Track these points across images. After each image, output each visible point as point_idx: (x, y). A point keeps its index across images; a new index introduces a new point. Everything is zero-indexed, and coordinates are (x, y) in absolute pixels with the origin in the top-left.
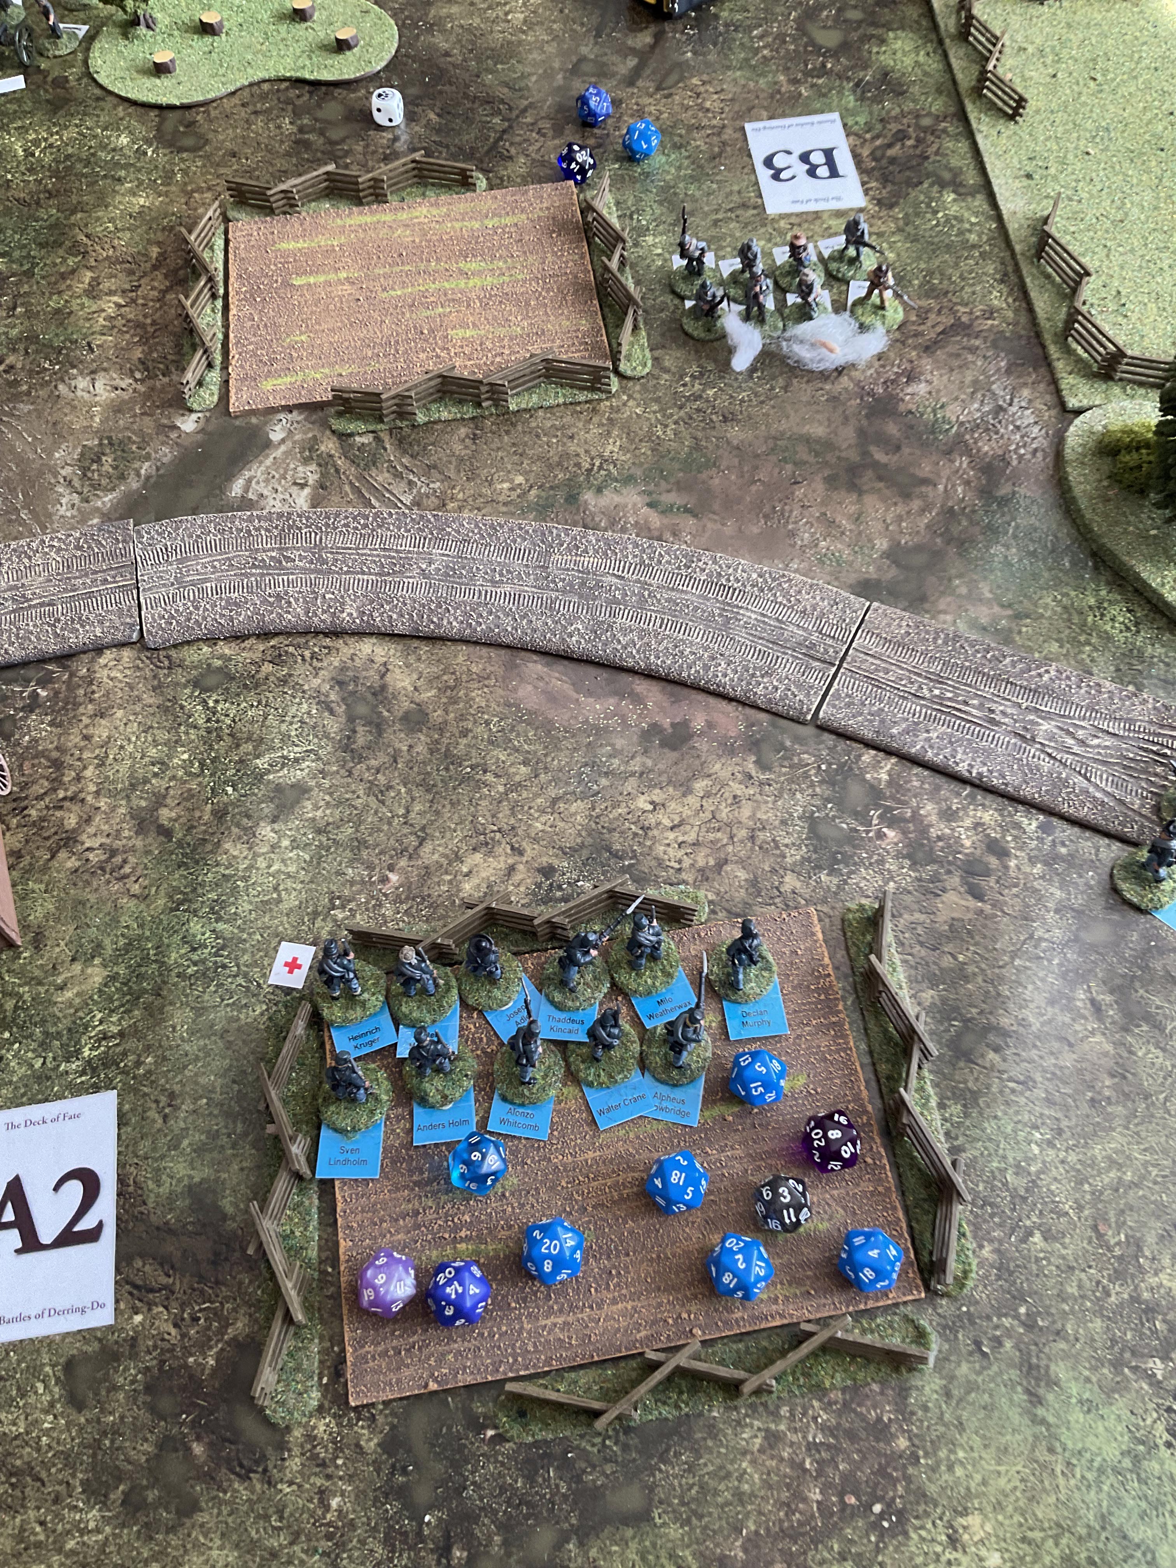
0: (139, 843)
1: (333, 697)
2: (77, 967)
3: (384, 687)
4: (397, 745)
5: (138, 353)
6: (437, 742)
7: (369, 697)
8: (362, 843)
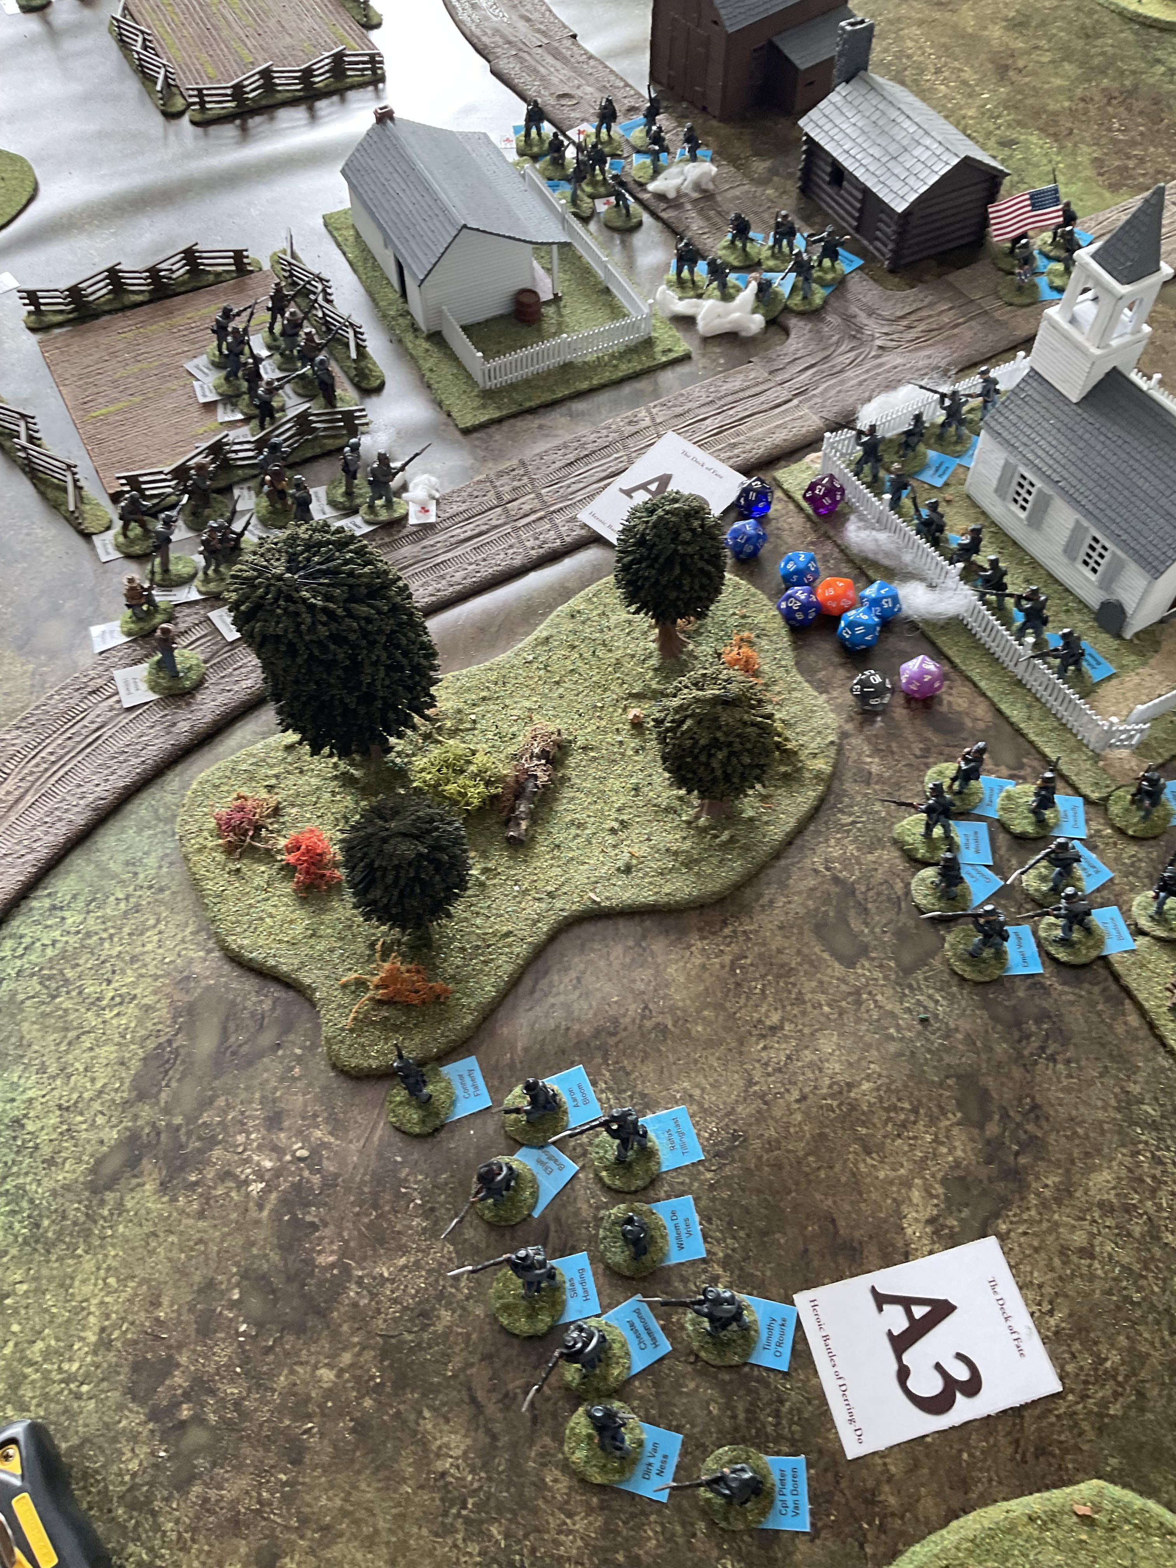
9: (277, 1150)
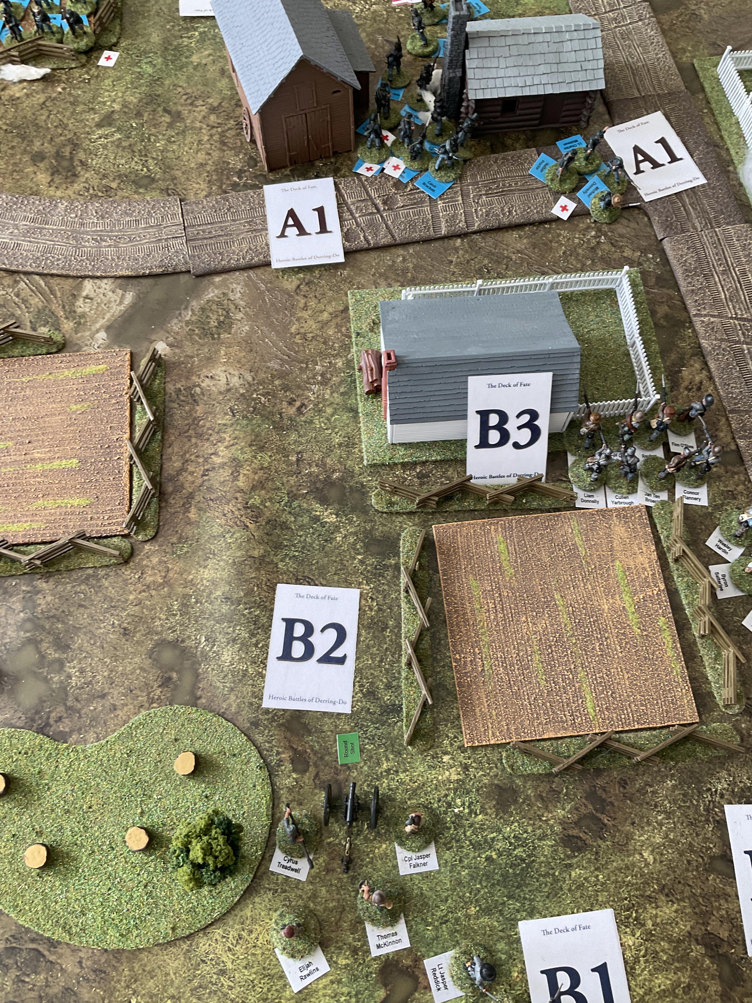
0: (180, 108)
1: (79, 168)
2: (204, 62)
3: (52, 174)
4: (49, 146)
5: (200, 410)
6: (28, 145)
7: (61, 170)
8: (72, 104)
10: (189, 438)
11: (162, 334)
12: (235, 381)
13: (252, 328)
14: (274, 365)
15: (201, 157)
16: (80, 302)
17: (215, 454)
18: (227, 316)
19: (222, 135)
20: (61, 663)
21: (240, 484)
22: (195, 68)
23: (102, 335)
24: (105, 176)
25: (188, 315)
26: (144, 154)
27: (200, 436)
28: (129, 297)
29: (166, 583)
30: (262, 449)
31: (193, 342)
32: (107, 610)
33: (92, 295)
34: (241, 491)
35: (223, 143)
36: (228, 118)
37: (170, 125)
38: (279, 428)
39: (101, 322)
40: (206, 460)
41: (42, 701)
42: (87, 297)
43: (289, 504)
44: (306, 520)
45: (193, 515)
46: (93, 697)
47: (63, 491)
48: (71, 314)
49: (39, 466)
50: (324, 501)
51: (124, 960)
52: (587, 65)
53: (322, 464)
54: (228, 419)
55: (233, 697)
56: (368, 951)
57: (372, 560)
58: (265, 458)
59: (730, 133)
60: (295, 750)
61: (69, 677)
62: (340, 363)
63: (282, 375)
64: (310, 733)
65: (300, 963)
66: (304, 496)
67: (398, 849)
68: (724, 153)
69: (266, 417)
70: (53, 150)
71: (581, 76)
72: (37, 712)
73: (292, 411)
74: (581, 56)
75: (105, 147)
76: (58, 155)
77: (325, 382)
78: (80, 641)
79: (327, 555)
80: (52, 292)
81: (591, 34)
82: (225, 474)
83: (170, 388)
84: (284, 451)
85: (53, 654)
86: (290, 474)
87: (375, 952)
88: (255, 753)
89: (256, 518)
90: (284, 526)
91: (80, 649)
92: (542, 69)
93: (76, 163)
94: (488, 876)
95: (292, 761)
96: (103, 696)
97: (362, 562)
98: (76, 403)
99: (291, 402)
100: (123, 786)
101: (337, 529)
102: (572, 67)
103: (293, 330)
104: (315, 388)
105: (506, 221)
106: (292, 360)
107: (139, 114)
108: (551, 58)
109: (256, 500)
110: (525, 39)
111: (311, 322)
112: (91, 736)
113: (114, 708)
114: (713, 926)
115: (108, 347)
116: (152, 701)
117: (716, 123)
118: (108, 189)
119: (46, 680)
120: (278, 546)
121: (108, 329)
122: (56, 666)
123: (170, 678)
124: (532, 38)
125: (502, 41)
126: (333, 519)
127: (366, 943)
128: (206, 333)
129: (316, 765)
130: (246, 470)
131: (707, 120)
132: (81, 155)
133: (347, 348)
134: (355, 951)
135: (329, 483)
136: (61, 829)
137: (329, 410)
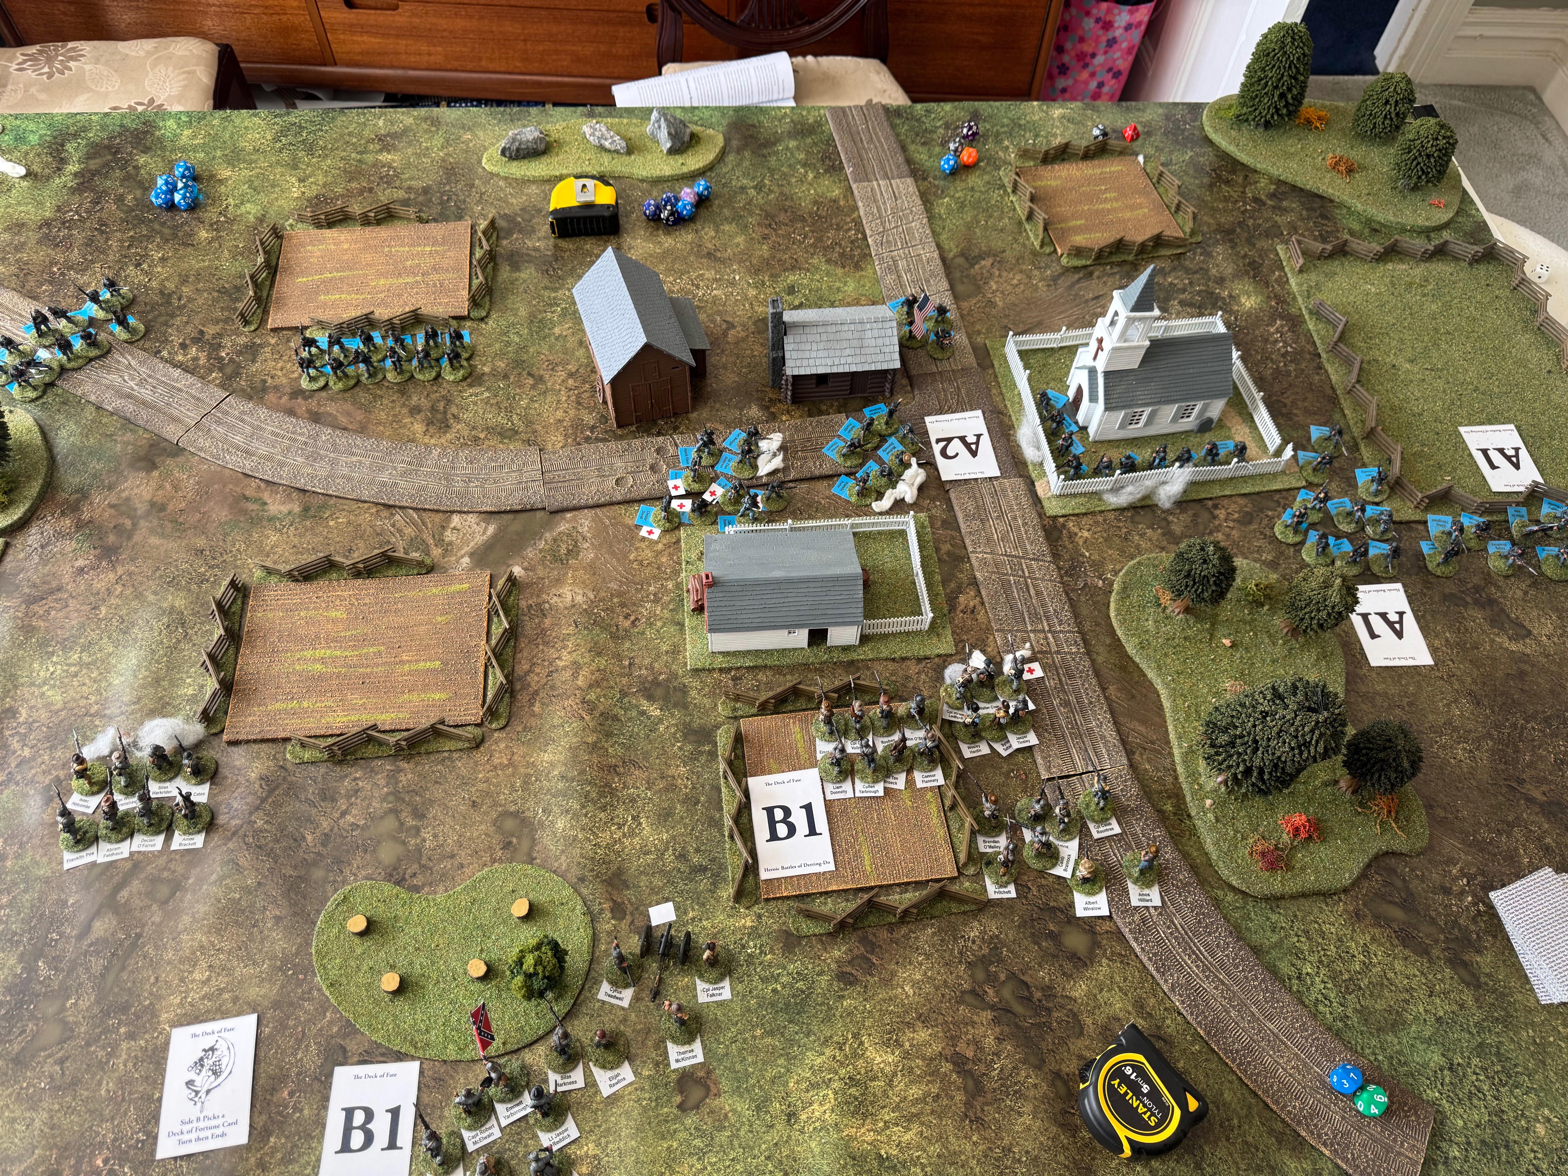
0: (542, 372)
1: (452, 421)
2: (564, 333)
3: (428, 425)
4: (425, 401)
5: (547, 622)
6: (407, 400)
7: (435, 422)
9: (1462, 893)
10: (537, 645)
11: (518, 559)
12: (579, 599)
13: (596, 556)
14: (614, 585)
15: (559, 414)
16: (448, 533)
17: (559, 658)
18: (576, 546)
19: (578, 396)
20: (418, 830)
21: (579, 683)
22: (557, 339)
23: (466, 560)
24: (474, 428)
25: (542, 545)
26: (509, 410)
27: (546, 643)
28: (491, 529)
29: (511, 764)
30: (599, 654)
31: (545, 567)
32: (459, 787)
33: (459, 526)
34: (580, 688)
35: (579, 403)
36: (584, 382)
37: (533, 387)
38: (615, 637)
39: (466, 549)
40: (551, 664)
41: (399, 860)
42: (454, 528)
43: (620, 700)
44: (634, 713)
45: (537, 709)
46: (444, 857)
47: (426, 688)
48: (440, 542)
49: (407, 667)
50: (650, 698)
51: (460, 1070)
52: (885, 349)
53: (650, 668)
54: (571, 629)
55: (563, 858)
56: (668, 1065)
57: (689, 747)
58: (602, 662)
59: (1013, 403)
60: (614, 902)
61: (424, 840)
62: (670, 585)
63: (620, 594)
64: (628, 887)
65: (610, 1074)
66: (634, 694)
67: (698, 982)
68: (1006, 420)
69: (604, 629)
70: (429, 405)
71: (880, 357)
72: (395, 869)
73: (627, 624)
74: (880, 342)
75: (475, 404)
76: (433, 409)
77: (656, 601)
78: (433, 811)
79: (650, 742)
80: (424, 523)
81: (887, 325)
82: (567, 675)
83: (523, 604)
84: (619, 657)
85: (411, 822)
86: (622, 675)
87: (674, 1065)
88: (580, 902)
89: (591, 711)
90: (616, 718)
91: (435, 818)
92: (848, 352)
93: (449, 416)
94: (773, 1005)
95: (612, 911)
96: (453, 856)
97: (680, 748)
98: (441, 615)
99: (627, 617)
100: (466, 928)
101: (661, 721)
102: (872, 350)
103: (632, 557)
104: (648, 605)
105: (817, 473)
106: (629, 582)
107: (506, 377)
108: (855, 343)
109: (592, 696)
110: (833, 329)
111: (647, 552)
112: (441, 888)
113: (462, 866)
114: (961, 1047)
115: (471, 569)
116: (494, 861)
117: (1001, 394)
118: (476, 439)
119: (404, 843)
120: (609, 735)
121: (471, 555)
122: (413, 832)
123: (510, 843)
124: (839, 328)
125: (814, 330)
126: (658, 712)
127: (666, 1057)
128: (557, 559)
129: (632, 914)
130: (585, 672)
131: (994, 391)
132: (454, 410)
133: (677, 573)
134: (657, 1064)
135: (656, 683)
136: (411, 963)
137: (659, 624)
